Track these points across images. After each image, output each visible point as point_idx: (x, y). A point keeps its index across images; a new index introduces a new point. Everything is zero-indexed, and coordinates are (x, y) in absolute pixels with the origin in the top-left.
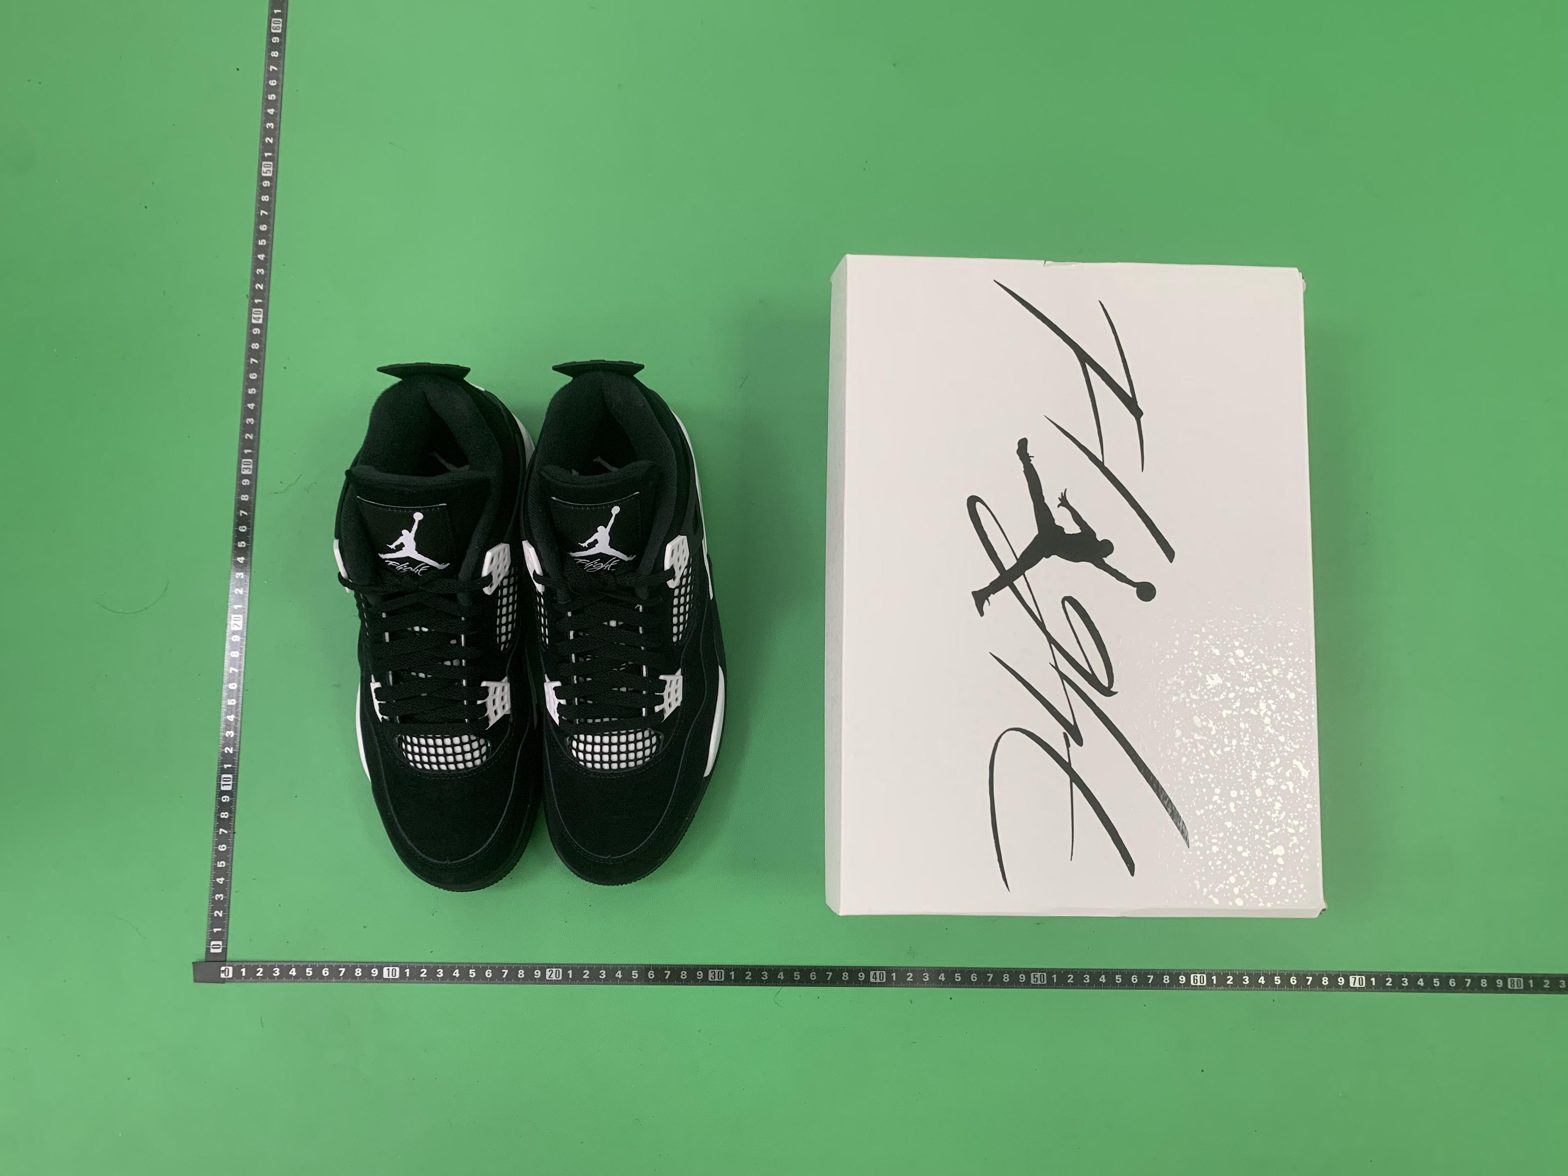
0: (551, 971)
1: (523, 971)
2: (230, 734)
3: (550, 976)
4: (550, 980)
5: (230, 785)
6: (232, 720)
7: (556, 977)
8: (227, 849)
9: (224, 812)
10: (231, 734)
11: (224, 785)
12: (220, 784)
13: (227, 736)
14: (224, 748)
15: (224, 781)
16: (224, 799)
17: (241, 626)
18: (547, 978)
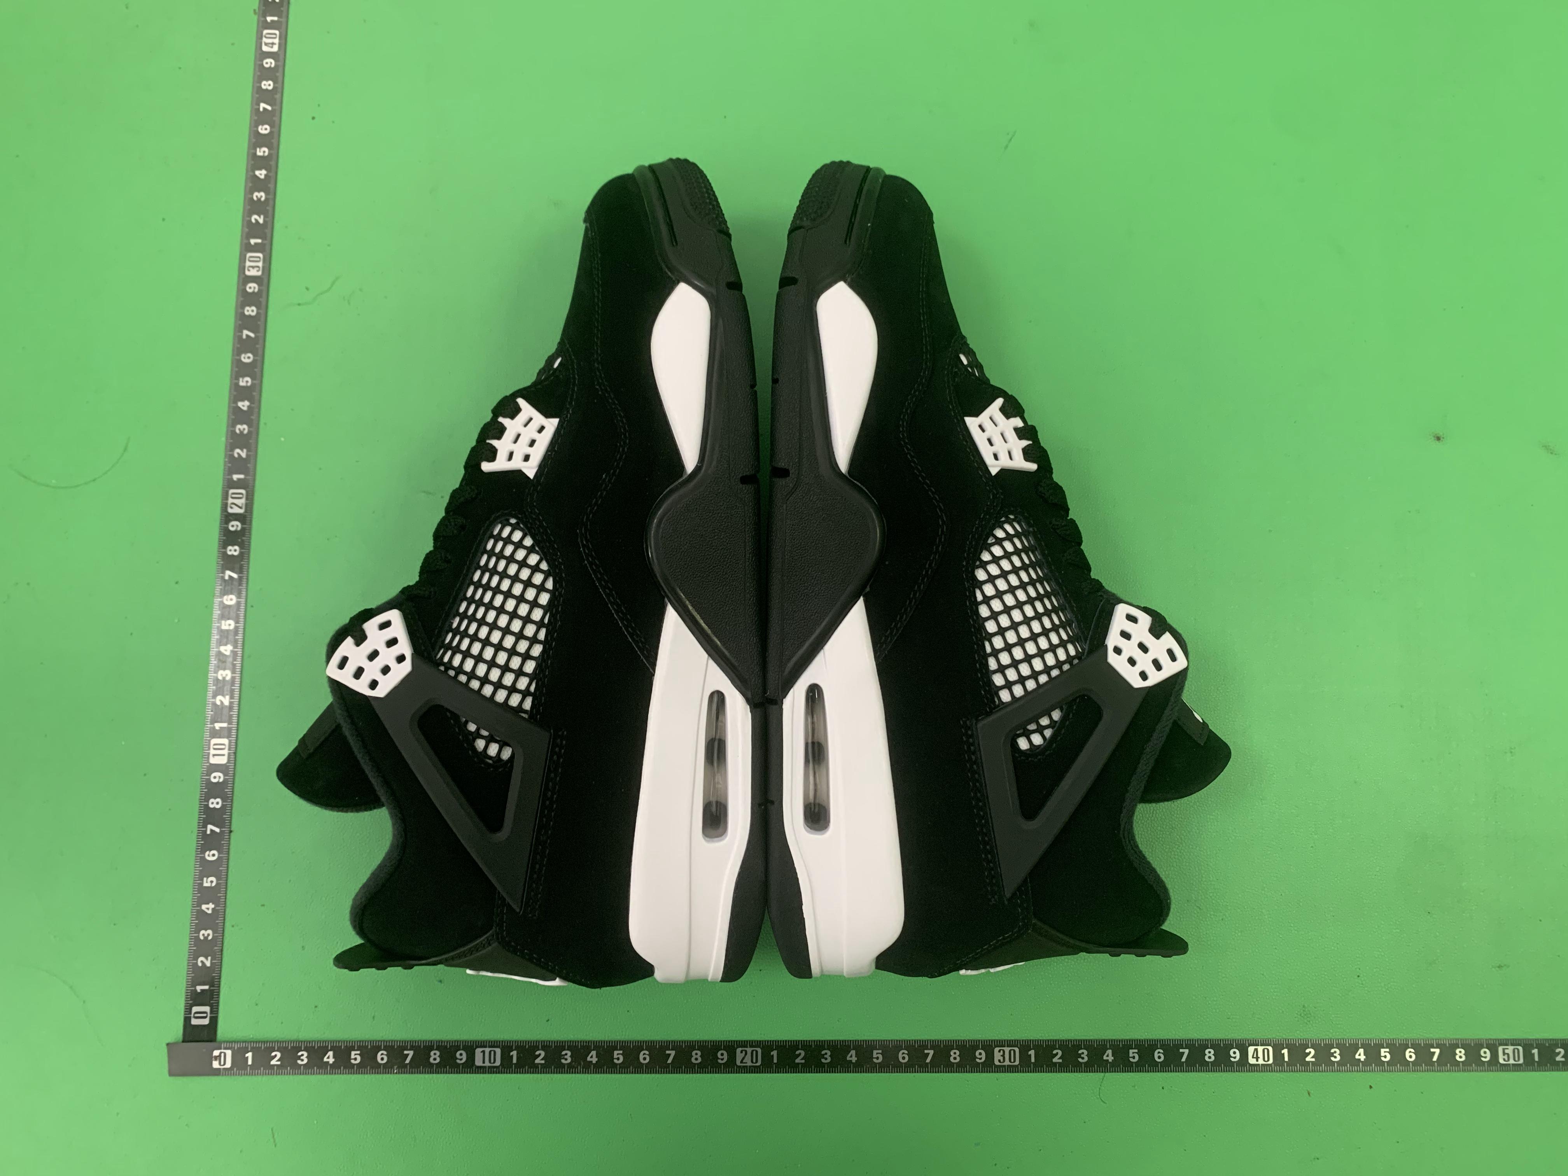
0: (744, 1052)
1: (699, 1053)
2: (224, 676)
3: (743, 1058)
4: (744, 1067)
5: (224, 755)
6: (228, 653)
7: (752, 1062)
8: (219, 857)
9: (215, 799)
10: (227, 675)
11: (214, 755)
12: (209, 753)
13: (220, 678)
14: (214, 697)
15: (214, 749)
16: (215, 777)
17: (244, 507)
18: (738, 1063)
